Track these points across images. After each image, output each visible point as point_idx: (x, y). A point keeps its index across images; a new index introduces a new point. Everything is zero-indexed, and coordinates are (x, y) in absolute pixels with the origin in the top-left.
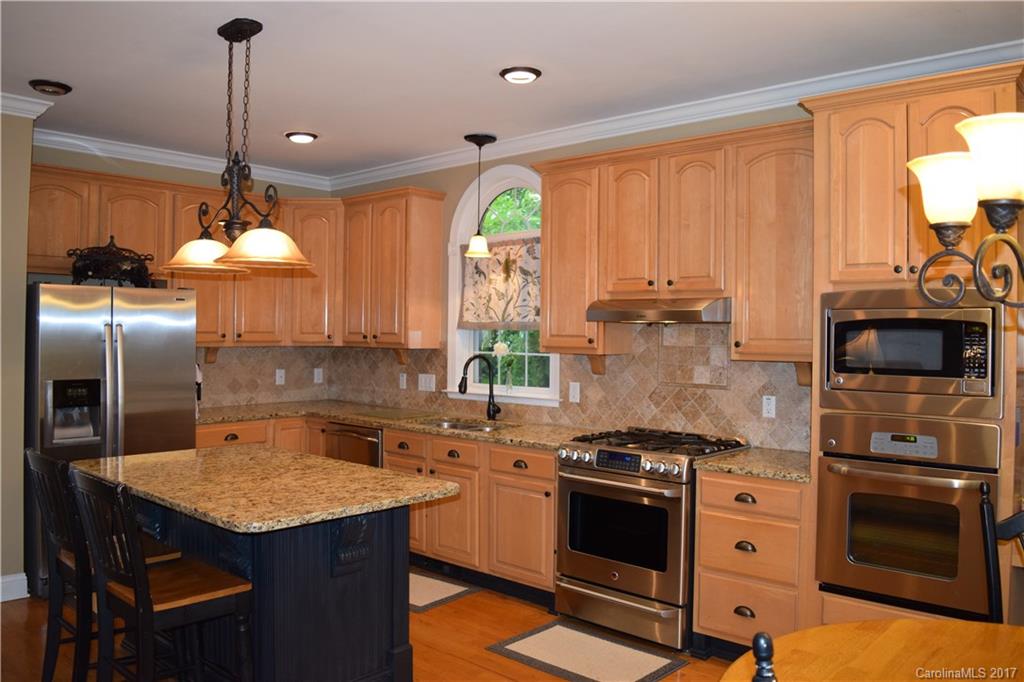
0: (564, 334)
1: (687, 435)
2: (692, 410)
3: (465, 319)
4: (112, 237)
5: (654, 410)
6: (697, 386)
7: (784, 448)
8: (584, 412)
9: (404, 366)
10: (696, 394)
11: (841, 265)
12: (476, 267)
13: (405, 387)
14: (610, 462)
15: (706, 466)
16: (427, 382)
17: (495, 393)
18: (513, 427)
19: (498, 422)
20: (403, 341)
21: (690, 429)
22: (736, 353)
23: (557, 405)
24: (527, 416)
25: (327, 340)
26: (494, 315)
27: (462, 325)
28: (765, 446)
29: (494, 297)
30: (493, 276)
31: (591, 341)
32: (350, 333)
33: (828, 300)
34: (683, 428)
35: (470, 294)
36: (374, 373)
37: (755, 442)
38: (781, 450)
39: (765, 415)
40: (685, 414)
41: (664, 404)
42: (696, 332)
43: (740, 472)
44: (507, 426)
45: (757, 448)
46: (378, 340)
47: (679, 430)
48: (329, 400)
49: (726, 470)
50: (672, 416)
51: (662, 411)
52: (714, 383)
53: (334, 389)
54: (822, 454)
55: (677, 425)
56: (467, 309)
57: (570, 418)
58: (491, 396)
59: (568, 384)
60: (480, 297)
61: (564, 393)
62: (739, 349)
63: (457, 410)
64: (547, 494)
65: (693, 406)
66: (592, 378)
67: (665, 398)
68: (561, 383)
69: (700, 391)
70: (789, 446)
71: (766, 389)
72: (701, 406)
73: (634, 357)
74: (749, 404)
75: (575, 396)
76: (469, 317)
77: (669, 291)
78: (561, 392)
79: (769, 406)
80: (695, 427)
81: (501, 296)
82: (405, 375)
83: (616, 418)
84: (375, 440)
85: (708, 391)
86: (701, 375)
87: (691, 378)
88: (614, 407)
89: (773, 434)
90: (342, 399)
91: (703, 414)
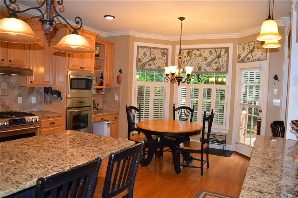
14: (14, 123)
15: (42, 117)
39: (19, 103)
43: (51, 117)
49: (48, 117)
52: (2, 94)
62: (32, 84)
74: (14, 100)
79: (20, 100)
89: (21, 108)
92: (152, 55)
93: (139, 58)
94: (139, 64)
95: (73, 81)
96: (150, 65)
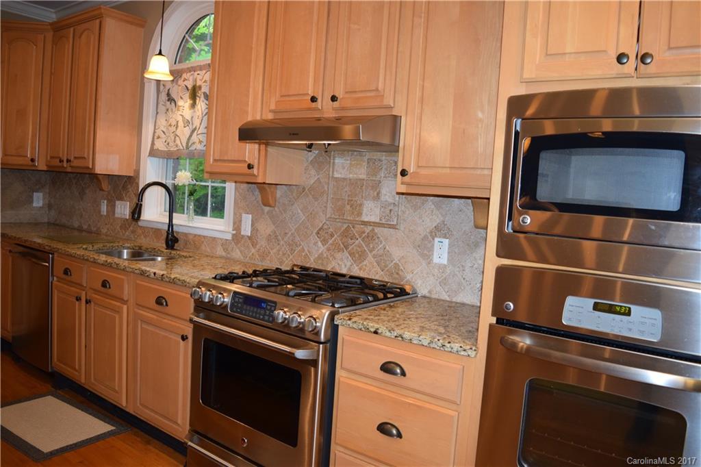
0: (226, 158)
1: (351, 277)
2: (359, 250)
3: (155, 147)
5: (322, 248)
6: (365, 223)
7: (454, 300)
8: (254, 245)
9: (104, 193)
10: (364, 232)
11: (539, 56)
12: (168, 95)
13: (105, 213)
14: (245, 307)
15: (349, 322)
16: (123, 210)
17: (174, 222)
18: (186, 257)
19: (173, 252)
20: (91, 167)
21: (356, 272)
22: (402, 183)
23: (229, 237)
24: (203, 248)
25: (30, 163)
26: (180, 145)
27: (153, 153)
28: (434, 296)
29: (181, 124)
30: (180, 103)
31: (250, 167)
32: (52, 157)
33: (517, 105)
34: (349, 269)
35: (162, 122)
36: (82, 199)
37: (422, 291)
38: (451, 302)
39: (436, 260)
40: (352, 254)
41: (331, 242)
42: (368, 163)
43: (388, 334)
44: (181, 256)
45: (424, 297)
46: (72, 164)
47: (344, 271)
48: (49, 224)
49: (373, 330)
50: (339, 255)
51: (328, 250)
52: (383, 221)
53: (53, 213)
54: (494, 320)
55: (343, 266)
56: (159, 137)
57: (241, 252)
58: (171, 224)
59: (241, 215)
60: (170, 125)
61: (237, 225)
62: (406, 179)
63: (145, 237)
64: (184, 338)
65: (360, 245)
66: (263, 210)
67: (332, 236)
68: (235, 214)
69: (368, 229)
70: (460, 298)
71: (439, 231)
72: (367, 246)
73: (304, 189)
74: (420, 246)
75: (246, 230)
76: (160, 145)
77: (334, 109)
78: (234, 224)
79: (441, 252)
80: (360, 269)
81: (187, 123)
82: (105, 202)
83: (284, 254)
84: (47, 264)
85: (377, 230)
86: (371, 213)
87: (360, 214)
88: (282, 242)
89: (443, 282)
90: (58, 222)
91: (370, 255)
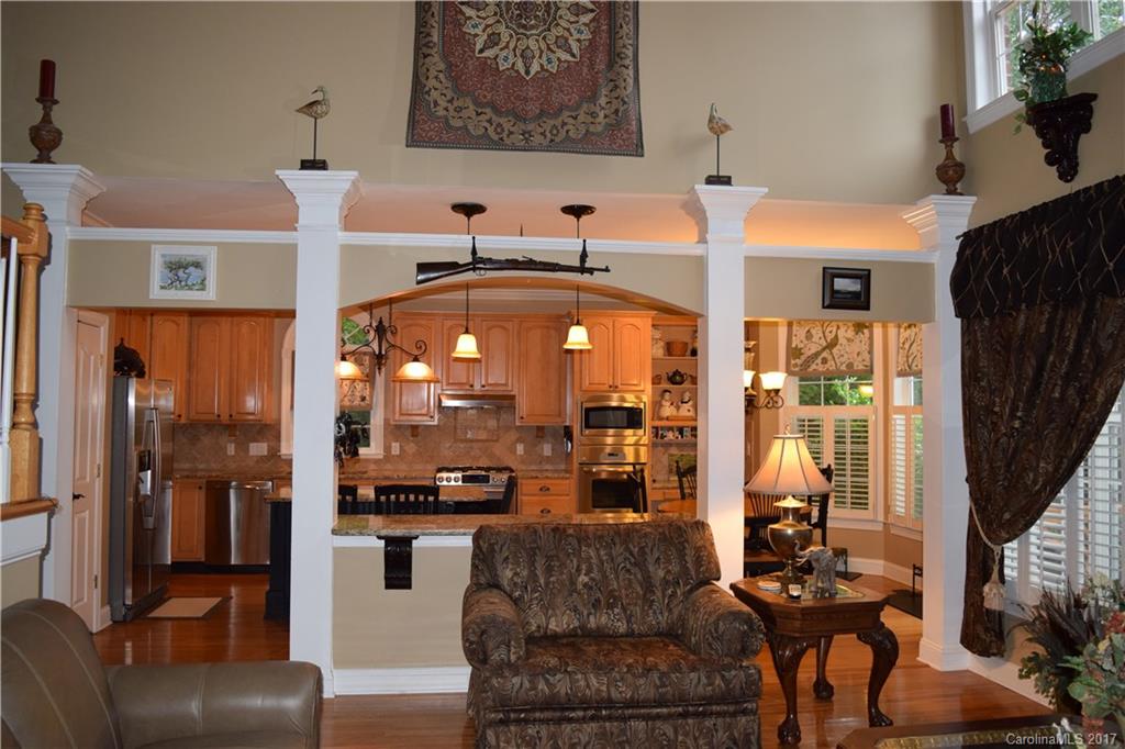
4: (122, 339)
8: (402, 460)
9: (233, 438)
11: (587, 383)
13: (233, 453)
16: (258, 449)
22: (520, 422)
23: (381, 457)
31: (432, 417)
34: (471, 464)
41: (458, 452)
43: (542, 477)
46: (233, 418)
51: (457, 456)
57: (392, 465)
61: (387, 448)
62: (522, 420)
68: (385, 443)
71: (519, 440)
74: (508, 448)
77: (481, 390)
78: (385, 449)
82: (233, 445)
86: (482, 435)
88: (425, 456)
92: (827, 333)
93: (794, 346)
94: (793, 362)
95: (592, 414)
96: (825, 361)
